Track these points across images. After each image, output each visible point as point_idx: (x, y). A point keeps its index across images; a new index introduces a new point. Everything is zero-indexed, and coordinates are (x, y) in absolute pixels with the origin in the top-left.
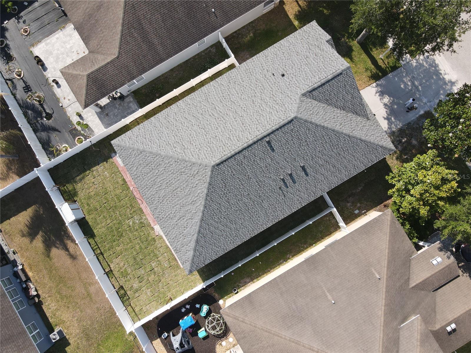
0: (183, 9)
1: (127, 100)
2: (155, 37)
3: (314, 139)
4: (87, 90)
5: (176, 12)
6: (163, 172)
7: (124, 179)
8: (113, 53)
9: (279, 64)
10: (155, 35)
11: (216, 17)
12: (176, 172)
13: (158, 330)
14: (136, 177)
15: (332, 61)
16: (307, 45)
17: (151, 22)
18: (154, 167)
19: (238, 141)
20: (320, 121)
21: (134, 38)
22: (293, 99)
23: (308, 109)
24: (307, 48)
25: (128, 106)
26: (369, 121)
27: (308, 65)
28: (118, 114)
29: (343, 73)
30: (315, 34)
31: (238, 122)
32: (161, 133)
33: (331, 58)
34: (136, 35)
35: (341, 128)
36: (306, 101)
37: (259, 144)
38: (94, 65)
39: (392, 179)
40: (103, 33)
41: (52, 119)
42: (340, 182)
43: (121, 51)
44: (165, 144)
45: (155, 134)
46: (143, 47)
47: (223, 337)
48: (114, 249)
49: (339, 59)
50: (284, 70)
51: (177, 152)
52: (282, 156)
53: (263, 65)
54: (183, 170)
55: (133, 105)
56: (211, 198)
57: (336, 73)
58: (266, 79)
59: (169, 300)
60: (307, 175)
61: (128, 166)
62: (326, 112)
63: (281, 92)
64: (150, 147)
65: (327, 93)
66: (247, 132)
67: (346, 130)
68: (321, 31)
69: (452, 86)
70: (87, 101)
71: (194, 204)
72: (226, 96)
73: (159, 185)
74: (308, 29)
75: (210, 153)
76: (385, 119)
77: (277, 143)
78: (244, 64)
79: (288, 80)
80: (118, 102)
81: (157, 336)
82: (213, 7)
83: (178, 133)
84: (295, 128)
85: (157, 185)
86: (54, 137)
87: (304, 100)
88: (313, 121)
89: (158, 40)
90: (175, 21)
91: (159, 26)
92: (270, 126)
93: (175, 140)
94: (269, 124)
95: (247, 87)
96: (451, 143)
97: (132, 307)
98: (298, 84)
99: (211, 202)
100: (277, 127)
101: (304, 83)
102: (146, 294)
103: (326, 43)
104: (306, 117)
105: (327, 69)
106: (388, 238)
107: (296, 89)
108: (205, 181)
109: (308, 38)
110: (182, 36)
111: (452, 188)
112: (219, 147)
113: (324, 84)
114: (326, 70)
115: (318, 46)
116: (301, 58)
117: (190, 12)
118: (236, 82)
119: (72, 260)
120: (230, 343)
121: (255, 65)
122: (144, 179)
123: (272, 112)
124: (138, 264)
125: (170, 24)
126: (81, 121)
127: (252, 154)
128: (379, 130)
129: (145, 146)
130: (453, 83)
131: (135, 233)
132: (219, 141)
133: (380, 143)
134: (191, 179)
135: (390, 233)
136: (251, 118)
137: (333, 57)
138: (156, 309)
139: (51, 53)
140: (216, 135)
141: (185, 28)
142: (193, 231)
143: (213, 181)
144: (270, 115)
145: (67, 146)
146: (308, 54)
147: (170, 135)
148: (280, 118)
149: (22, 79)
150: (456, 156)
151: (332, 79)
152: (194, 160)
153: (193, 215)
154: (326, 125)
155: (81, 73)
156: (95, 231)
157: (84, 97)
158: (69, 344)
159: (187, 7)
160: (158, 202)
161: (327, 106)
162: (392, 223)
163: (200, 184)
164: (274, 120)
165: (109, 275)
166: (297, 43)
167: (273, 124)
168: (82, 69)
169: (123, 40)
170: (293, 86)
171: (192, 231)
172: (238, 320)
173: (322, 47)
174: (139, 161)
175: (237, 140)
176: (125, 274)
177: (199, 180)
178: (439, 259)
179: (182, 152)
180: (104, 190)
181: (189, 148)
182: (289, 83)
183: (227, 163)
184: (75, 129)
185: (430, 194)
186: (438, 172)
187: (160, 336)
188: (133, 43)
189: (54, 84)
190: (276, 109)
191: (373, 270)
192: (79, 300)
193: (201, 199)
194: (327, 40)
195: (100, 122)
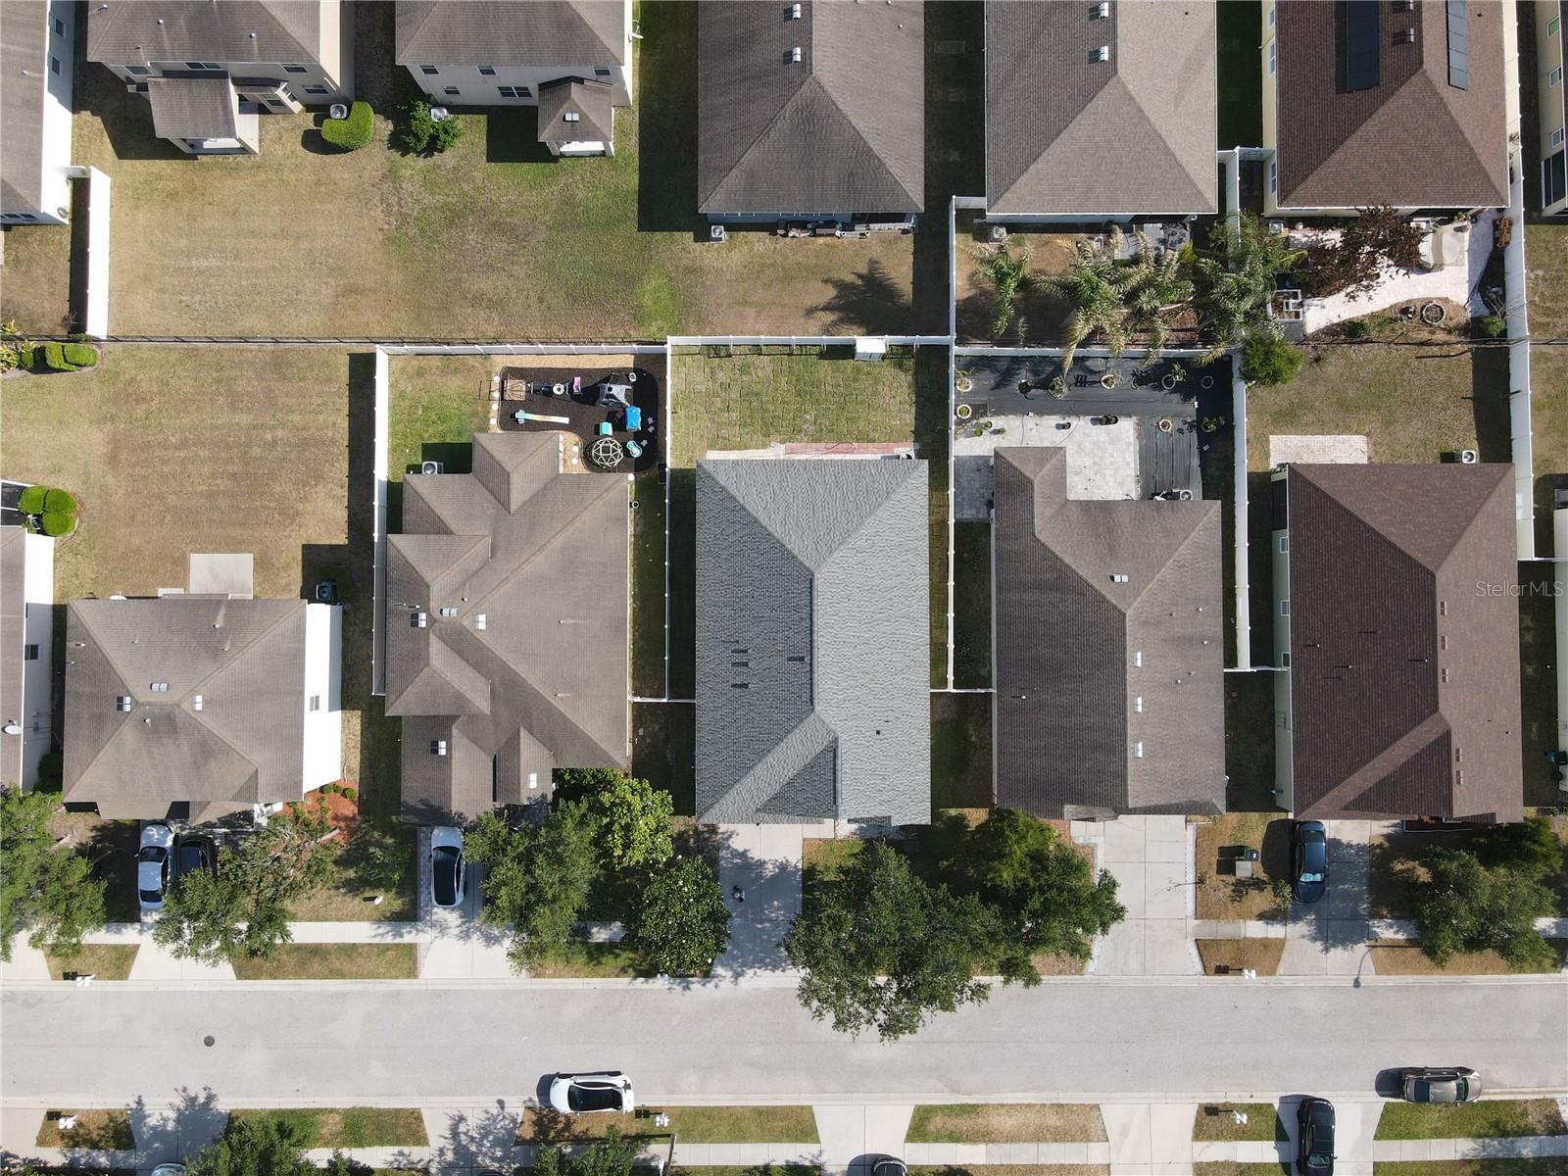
1: (984, 509)
2: (1032, 599)
3: (774, 719)
4: (1015, 469)
6: (846, 507)
7: (874, 442)
8: (1042, 532)
9: (898, 738)
10: (1035, 600)
12: (834, 524)
13: (644, 372)
16: (901, 789)
17: (1053, 605)
18: (859, 500)
19: (826, 623)
20: (792, 740)
21: (1045, 570)
22: (838, 723)
23: (815, 734)
24: (897, 787)
25: (975, 505)
26: (755, 810)
27: (873, 772)
29: (834, 805)
30: (911, 811)
31: (851, 637)
32: (897, 533)
33: (863, 804)
34: (1047, 575)
35: (767, 763)
36: (825, 738)
37: (808, 645)
38: (1042, 498)
40: (1078, 533)
41: (1018, 391)
42: (697, 726)
43: (1039, 544)
44: (879, 530)
45: (902, 524)
46: (1029, 575)
47: (584, 454)
48: (787, 374)
49: (854, 812)
50: (886, 739)
51: (860, 540)
52: (777, 667)
53: (910, 717)
54: (832, 534)
55: (969, 514)
56: (777, 548)
57: (840, 797)
58: (888, 708)
59: (675, 409)
60: (734, 686)
62: (798, 756)
63: (857, 715)
64: (889, 508)
65: (822, 772)
66: (830, 640)
67: (760, 769)
68: (911, 821)
69: (735, 971)
70: (1002, 459)
71: (781, 522)
72: (896, 644)
73: (832, 491)
74: (923, 808)
75: (833, 580)
76: (745, 851)
77: (795, 669)
79: (867, 733)
81: (637, 367)
82: (1028, 700)
83: (884, 556)
84: (800, 703)
86: (989, 378)
87: (829, 736)
88: (796, 731)
89: (1027, 601)
90: (1037, 637)
91: (1043, 613)
92: (821, 672)
93: (877, 546)
94: (824, 673)
95: (892, 678)
97: (696, 354)
98: (854, 742)
99: (772, 546)
100: (815, 681)
101: (852, 750)
102: (701, 383)
103: (889, 814)
104: (806, 725)
105: (852, 790)
106: (594, 739)
107: (850, 736)
108: (802, 554)
109: (910, 797)
112: (833, 595)
113: (834, 773)
114: (852, 788)
115: (890, 802)
116: (888, 770)
118: (907, 669)
119: (808, 307)
120: (571, 458)
121: (916, 708)
122: (853, 476)
123: (837, 687)
124: (747, 394)
125: (1038, 629)
126: (992, 429)
127: (800, 629)
128: (734, 817)
129: (893, 502)
130: (737, 975)
131: (791, 414)
132: (841, 600)
133: (718, 804)
134: (814, 538)
135: (600, 746)
136: (846, 657)
138: (673, 386)
139: (1112, 442)
140: (851, 601)
144: (835, 683)
145: (968, 390)
146: (888, 783)
147: (888, 543)
148: (824, 691)
149: (1100, 382)
150: (651, 875)
151: (835, 786)
152: (835, 554)
153: (770, 513)
154: (781, 745)
155: (1041, 474)
156: (826, 362)
157: (1009, 459)
158: (696, 241)
160: (812, 479)
161: (805, 762)
163: (802, 545)
164: (826, 682)
166: (913, 780)
167: (821, 678)
168: (1049, 478)
169: (1050, 555)
170: (856, 735)
171: (750, 500)
172: (606, 491)
173: (887, 806)
174: (879, 484)
175: (829, 623)
176: (744, 369)
177: (807, 548)
178: (533, 784)
179: (855, 547)
180: (876, 406)
181: (855, 558)
182: (863, 733)
183: (807, 594)
184: (984, 414)
185: (624, 815)
187: (635, 370)
188: (1040, 565)
189: (1065, 422)
190: (839, 695)
191: (570, 695)
192: (746, 286)
193: (783, 536)
194: (892, 819)
195: (973, 454)
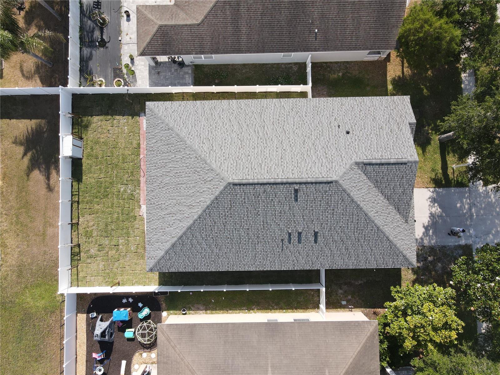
0: (288, 14)
1: (185, 69)
2: (246, 25)
3: (342, 212)
4: (152, 39)
5: (279, 12)
6: (178, 160)
7: (139, 144)
8: (197, 18)
9: (350, 118)
10: (246, 23)
11: (316, 39)
12: (191, 168)
13: (90, 306)
14: (151, 149)
15: (404, 146)
16: (388, 116)
17: (250, 8)
18: (174, 150)
19: (267, 173)
20: (358, 198)
21: (225, 15)
22: (344, 162)
23: (354, 180)
24: (386, 119)
25: (183, 75)
26: (407, 224)
27: (378, 136)
28: (169, 78)
29: (408, 164)
30: (402, 109)
31: (278, 153)
32: (198, 122)
33: (404, 142)
34: (228, 13)
35: (374, 216)
36: (356, 172)
37: (285, 187)
38: (172, 19)
39: (396, 292)
41: (105, 48)
42: (344, 267)
43: (205, 20)
44: (196, 134)
45: (192, 119)
46: (228, 28)
47: (148, 349)
48: (92, 205)
49: (411, 149)
50: (352, 128)
51: (203, 148)
52: (302, 211)
53: (334, 111)
54: (198, 170)
55: (189, 78)
56: (210, 212)
57: (401, 160)
58: (329, 126)
59: (116, 284)
60: (316, 241)
61: (149, 134)
62: (369, 193)
63: (336, 148)
64: (180, 128)
65: (381, 174)
66: (280, 169)
67: (379, 221)
68: (409, 109)
70: (146, 50)
71: (190, 208)
72: (281, 121)
73: (168, 171)
74: (398, 101)
75: (234, 168)
77: (304, 196)
78: (316, 100)
79: (350, 140)
80: (176, 66)
81: (86, 311)
82: (318, 27)
83: (215, 131)
84: (330, 192)
85: (166, 169)
86: (96, 67)
87: (355, 169)
88: (352, 195)
89: (247, 29)
90: (273, 20)
91: (256, 17)
92: (306, 175)
93: (208, 136)
94: (307, 174)
95: (306, 124)
96: (474, 293)
97: (77, 270)
98: (357, 150)
99: (208, 216)
100: (313, 180)
101: (364, 152)
102: (98, 265)
103: (408, 124)
104: (347, 186)
105: (394, 151)
106: (359, 349)
107: (353, 153)
108: (214, 193)
109: (393, 110)
110: (272, 39)
111: (450, 337)
112: (245, 168)
113: (383, 164)
114: (392, 151)
115: (398, 123)
116: (375, 126)
117: (293, 20)
118: (299, 113)
120: (151, 358)
121: (327, 107)
122: (157, 156)
123: (317, 163)
124: (106, 232)
125: (267, 20)
126: (130, 65)
127: (273, 193)
128: (411, 239)
129: (175, 125)
131: (121, 201)
132: (249, 161)
133: (404, 252)
134: (201, 183)
135: (364, 344)
136: (293, 157)
137: (407, 142)
138: (100, 285)
140: (250, 154)
141: (278, 33)
142: (176, 233)
143: (221, 197)
144: (313, 165)
145: (104, 81)
146: (384, 125)
147: (206, 128)
148: (321, 173)
150: (472, 309)
151: (393, 164)
152: (214, 166)
153: (184, 218)
154: (361, 205)
155: (155, 21)
156: (84, 178)
159: (292, 13)
160: (158, 186)
161: (374, 187)
162: (372, 335)
163: (207, 192)
164: (314, 171)
165: (73, 227)
166: (380, 108)
167: (311, 175)
168: (158, 16)
169: (213, 11)
170: (352, 148)
171: (174, 233)
172: (170, 343)
173: (401, 126)
174: (163, 136)
175: (267, 171)
176: (88, 235)
177: (209, 188)
179: (208, 152)
180: (115, 143)
181: (217, 151)
182: (350, 143)
183: (245, 188)
184: (120, 70)
185: (425, 331)
186: (445, 314)
188: (221, 20)
189: (125, 16)
190: (323, 162)
191: (327, 371)
192: (32, 234)
193: (200, 207)
195: (148, 77)
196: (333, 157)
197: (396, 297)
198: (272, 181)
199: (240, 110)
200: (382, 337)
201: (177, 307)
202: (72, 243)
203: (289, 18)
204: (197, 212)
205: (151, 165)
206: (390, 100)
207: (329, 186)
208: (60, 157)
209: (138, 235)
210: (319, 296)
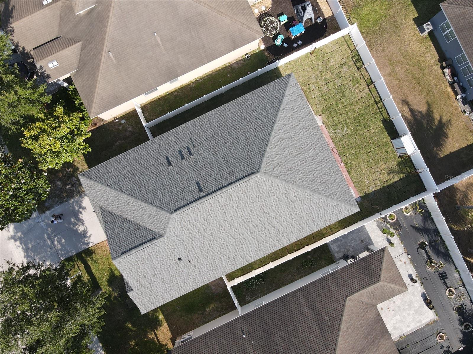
0: (275, 340)
1: (341, 255)
2: (306, 314)
3: (156, 191)
4: (381, 266)
5: (283, 338)
6: (310, 173)
7: (349, 174)
8: (351, 302)
9: (183, 272)
10: (307, 316)
11: (242, 329)
12: (296, 171)
13: (326, 26)
14: (337, 172)
15: (130, 268)
16: (153, 288)
17: (310, 330)
18: (317, 180)
19: (231, 195)
20: (148, 208)
21: (328, 314)
22: (172, 232)
23: (158, 221)
24: (153, 285)
25: (340, 249)
26: (100, 206)
27: (154, 267)
28: (351, 241)
29: (120, 254)
30: (143, 300)
31: (230, 215)
32: (308, 213)
33: (130, 271)
34: (327, 317)
35: (129, 199)
36: (159, 229)
37: (211, 190)
38: (372, 292)
39: (86, 148)
41: (419, 243)
42: (136, 148)
43: (343, 303)
44: (305, 201)
45: (315, 213)
46: (320, 305)
47: (263, 14)
48: (364, 106)
49: (122, 269)
50: (178, 265)
51: (293, 192)
52: (189, 177)
53: (199, 273)
54: (289, 172)
55: (334, 248)
56: (263, 142)
57: (127, 255)
58: (197, 258)
59: (313, 53)
61: (344, 184)
62: (141, 217)
63: (183, 241)
64: (321, 200)
65: (138, 236)
66: (222, 203)
67: (124, 197)
68: (137, 302)
69: (15, 236)
70: (382, 255)
71: (281, 138)
72: (239, 244)
73: (314, 161)
74: (150, 306)
75: (260, 186)
77: (193, 189)
78: (218, 276)
79: (176, 253)
80: (350, 253)
81: (327, 20)
82: (244, 340)
83: (290, 212)
84: (173, 203)
85: (316, 161)
86: (418, 222)
87: (161, 231)
88: (155, 208)
89: (303, 311)
90: (285, 328)
91: (301, 325)
92: (198, 207)
93: (294, 205)
94: (198, 209)
95: (217, 251)
96: (24, 173)
97: (350, 49)
98: (166, 248)
99: (263, 138)
100: (191, 206)
101: (160, 249)
102: (335, 61)
103: (133, 288)
104: (161, 213)
105: (136, 260)
106: (97, 90)
107: (168, 243)
108: (267, 159)
109: (151, 296)
110: (278, 313)
111: (29, 131)
112: (251, 191)
113: (140, 245)
115: (142, 286)
116: (160, 275)
117: (268, 337)
118: (227, 258)
119: (407, 100)
120: (257, 8)
121: (207, 274)
122: (329, 169)
123: (194, 222)
124: (341, 89)
125: (290, 326)
126: (389, 237)
127: (219, 181)
128: (91, 195)
129: (326, 201)
131: (342, 120)
132: (251, 198)
133: (93, 182)
134: (281, 162)
135: (94, 95)
136: (216, 218)
137: (128, 272)
138: (326, 46)
139: (416, 311)
140: (252, 204)
141: (276, 320)
142: (283, 113)
143: (259, 158)
144: (196, 219)
145: (405, 213)
146: (152, 279)
147: (299, 210)
148: (187, 214)
149: (448, 288)
150: (21, 160)
151: (132, 249)
152: (277, 181)
153: (283, 128)
154: (143, 203)
155: (386, 283)
156: (382, 125)
157: (385, 259)
158: (415, 19)
159: (271, 342)
160: (316, 145)
161: (140, 223)
162: (90, 105)
163: (273, 157)
164: (194, 213)
165: (370, 81)
166: (162, 292)
167: (194, 209)
168: (385, 289)
169: (340, 313)
170: (171, 247)
171: (285, 113)
173: (138, 284)
174: (332, 187)
175: (232, 197)
176: (355, 81)
177: (273, 161)
178: (51, 65)
179: (288, 190)
180: (370, 165)
181: (281, 194)
182: (174, 251)
183: (244, 174)
184: (396, 230)
185: (51, 126)
186: (41, 147)
187: (325, 20)
188: (330, 310)
189: (415, 278)
190: (190, 224)
192: (401, 60)
193: (273, 142)
194: (132, 292)
195: (370, 234)
196: (183, 232)
197: (84, 144)
198: (224, 190)
199: (278, 238)
200: (82, 108)
201: (255, 57)
202: (365, 68)
203: (272, 337)
204: (274, 137)
205: (330, 159)
206: (157, 304)
207: (176, 207)
208: (410, 133)
209: (314, 99)
210: (145, 117)
